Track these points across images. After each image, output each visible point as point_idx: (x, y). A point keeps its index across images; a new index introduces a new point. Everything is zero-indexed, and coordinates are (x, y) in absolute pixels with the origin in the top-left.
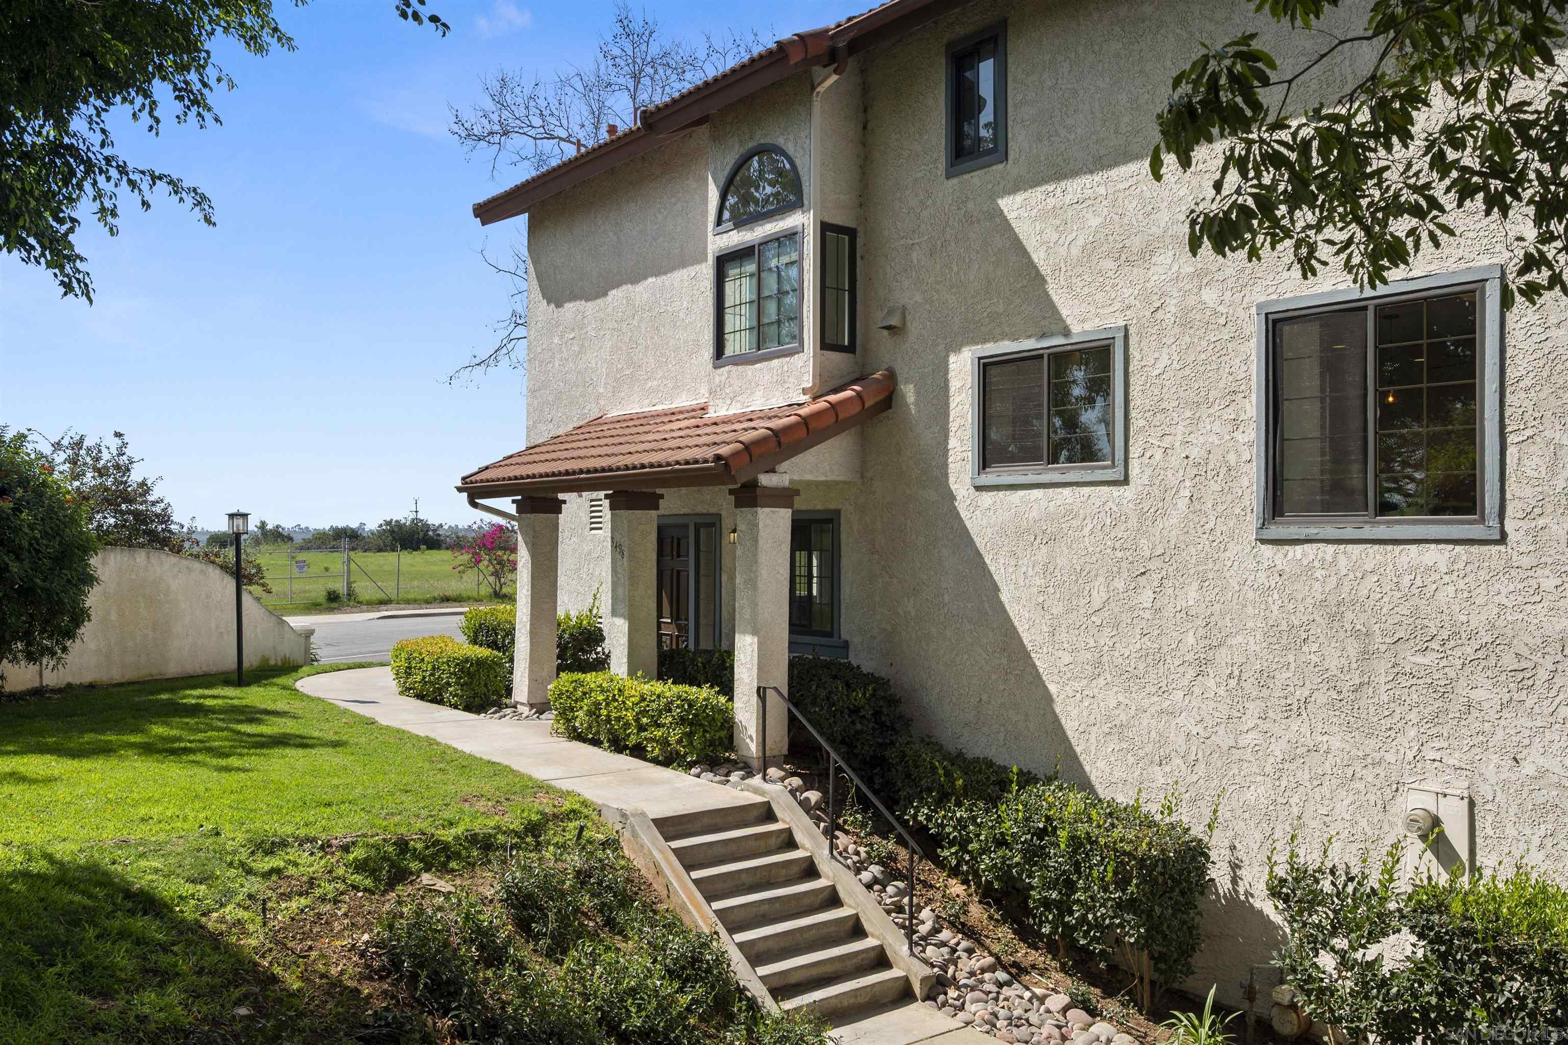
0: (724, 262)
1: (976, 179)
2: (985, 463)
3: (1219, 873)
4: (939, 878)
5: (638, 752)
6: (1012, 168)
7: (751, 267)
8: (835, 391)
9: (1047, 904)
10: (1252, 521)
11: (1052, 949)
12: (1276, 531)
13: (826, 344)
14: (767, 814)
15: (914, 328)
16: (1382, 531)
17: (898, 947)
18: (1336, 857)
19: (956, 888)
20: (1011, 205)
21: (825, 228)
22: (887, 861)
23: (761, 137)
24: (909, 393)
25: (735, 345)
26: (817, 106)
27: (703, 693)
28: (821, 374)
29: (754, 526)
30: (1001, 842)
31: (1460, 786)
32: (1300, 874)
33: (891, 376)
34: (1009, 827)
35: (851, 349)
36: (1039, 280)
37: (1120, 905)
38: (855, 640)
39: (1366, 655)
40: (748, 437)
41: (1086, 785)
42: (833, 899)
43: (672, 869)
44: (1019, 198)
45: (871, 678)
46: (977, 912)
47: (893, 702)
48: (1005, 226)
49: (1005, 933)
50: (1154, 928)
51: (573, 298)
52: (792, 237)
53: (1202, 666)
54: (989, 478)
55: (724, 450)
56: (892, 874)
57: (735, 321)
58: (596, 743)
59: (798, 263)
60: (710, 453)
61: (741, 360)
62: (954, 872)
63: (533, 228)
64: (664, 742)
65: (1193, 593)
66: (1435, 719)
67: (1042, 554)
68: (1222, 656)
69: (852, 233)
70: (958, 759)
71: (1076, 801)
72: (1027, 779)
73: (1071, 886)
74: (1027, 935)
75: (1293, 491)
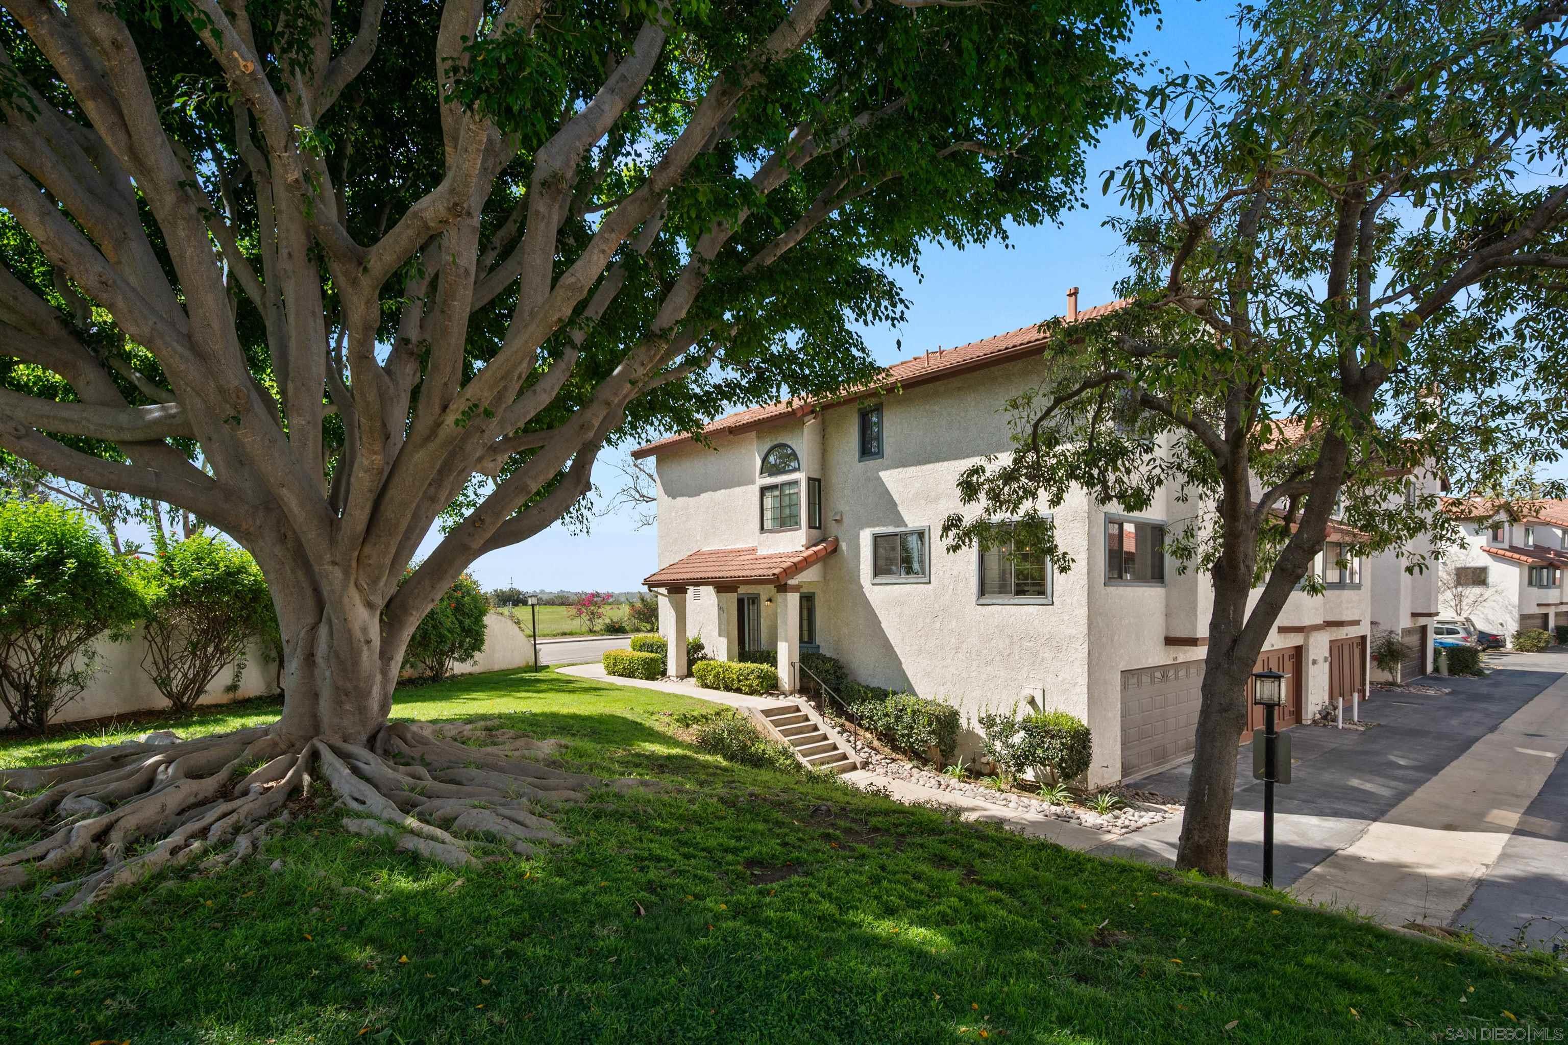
0: (763, 490)
1: (871, 463)
2: (876, 573)
3: (963, 722)
4: (861, 732)
5: (738, 690)
6: (886, 461)
7: (777, 493)
8: (815, 545)
9: (903, 736)
10: (974, 598)
11: (904, 753)
12: (982, 601)
13: (811, 526)
14: (798, 709)
15: (846, 521)
16: (1016, 601)
17: (851, 753)
18: (1001, 711)
19: (868, 735)
20: (885, 475)
21: (810, 480)
22: (842, 726)
23: (781, 440)
24: (844, 546)
25: (768, 524)
26: (806, 430)
27: (765, 666)
28: (809, 538)
29: (785, 600)
30: (886, 715)
31: (1040, 686)
32: (989, 716)
33: (837, 540)
34: (890, 709)
35: (819, 528)
36: (895, 505)
37: (930, 733)
38: (822, 644)
39: (1011, 643)
40: (785, 565)
41: (915, 694)
42: (825, 738)
43: (770, 727)
44: (888, 472)
45: (831, 659)
46: (876, 743)
47: (841, 668)
48: (882, 484)
49: (887, 750)
50: (941, 740)
51: (682, 495)
52: (795, 483)
53: (957, 649)
54: (877, 581)
55: (776, 571)
56: (844, 731)
57: (768, 515)
58: (718, 688)
59: (798, 494)
60: (771, 572)
61: (770, 531)
62: (867, 729)
63: (659, 461)
64: (751, 686)
65: (954, 623)
66: (1033, 664)
67: (898, 610)
68: (964, 646)
69: (819, 481)
70: (867, 687)
71: (913, 699)
72: (895, 693)
73: (912, 728)
74: (895, 748)
75: (987, 587)
